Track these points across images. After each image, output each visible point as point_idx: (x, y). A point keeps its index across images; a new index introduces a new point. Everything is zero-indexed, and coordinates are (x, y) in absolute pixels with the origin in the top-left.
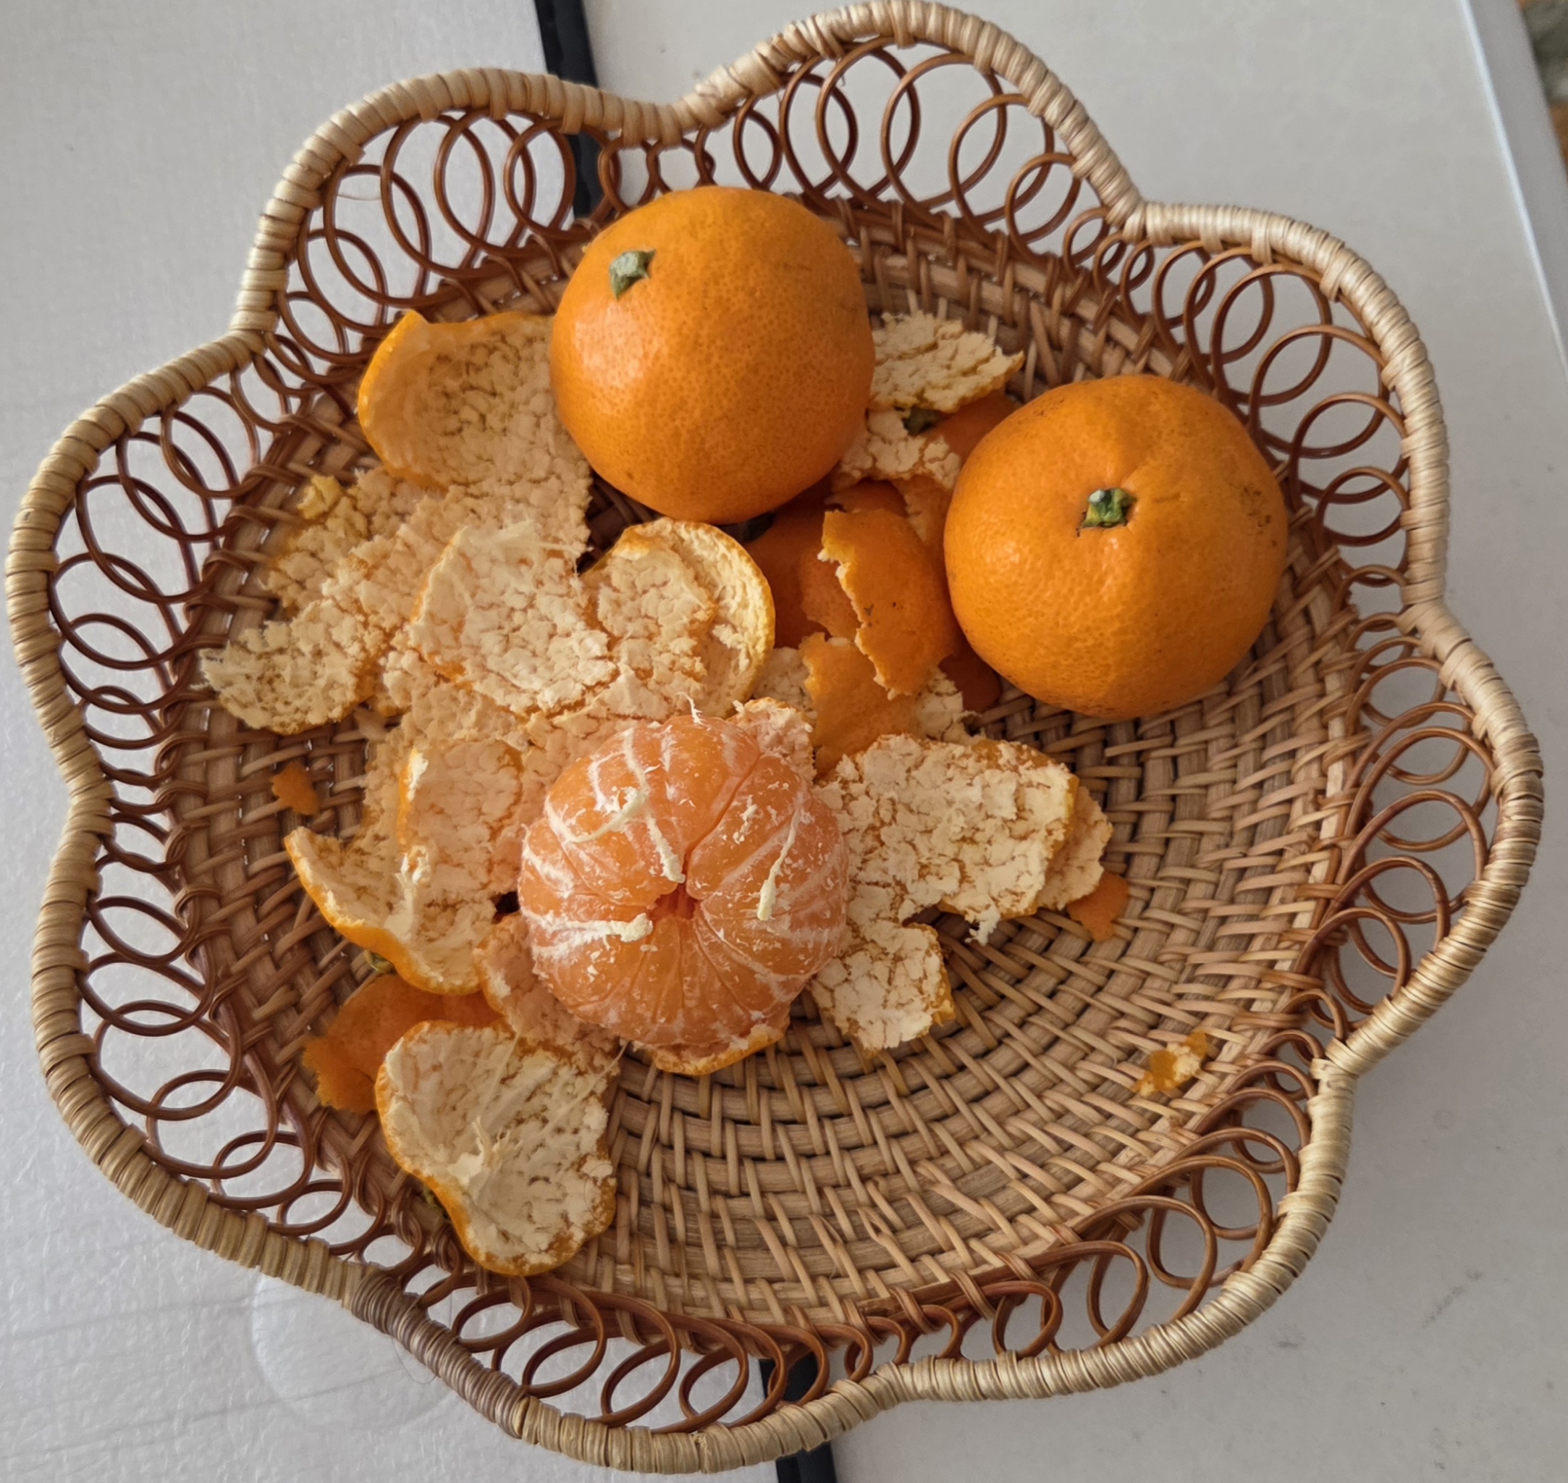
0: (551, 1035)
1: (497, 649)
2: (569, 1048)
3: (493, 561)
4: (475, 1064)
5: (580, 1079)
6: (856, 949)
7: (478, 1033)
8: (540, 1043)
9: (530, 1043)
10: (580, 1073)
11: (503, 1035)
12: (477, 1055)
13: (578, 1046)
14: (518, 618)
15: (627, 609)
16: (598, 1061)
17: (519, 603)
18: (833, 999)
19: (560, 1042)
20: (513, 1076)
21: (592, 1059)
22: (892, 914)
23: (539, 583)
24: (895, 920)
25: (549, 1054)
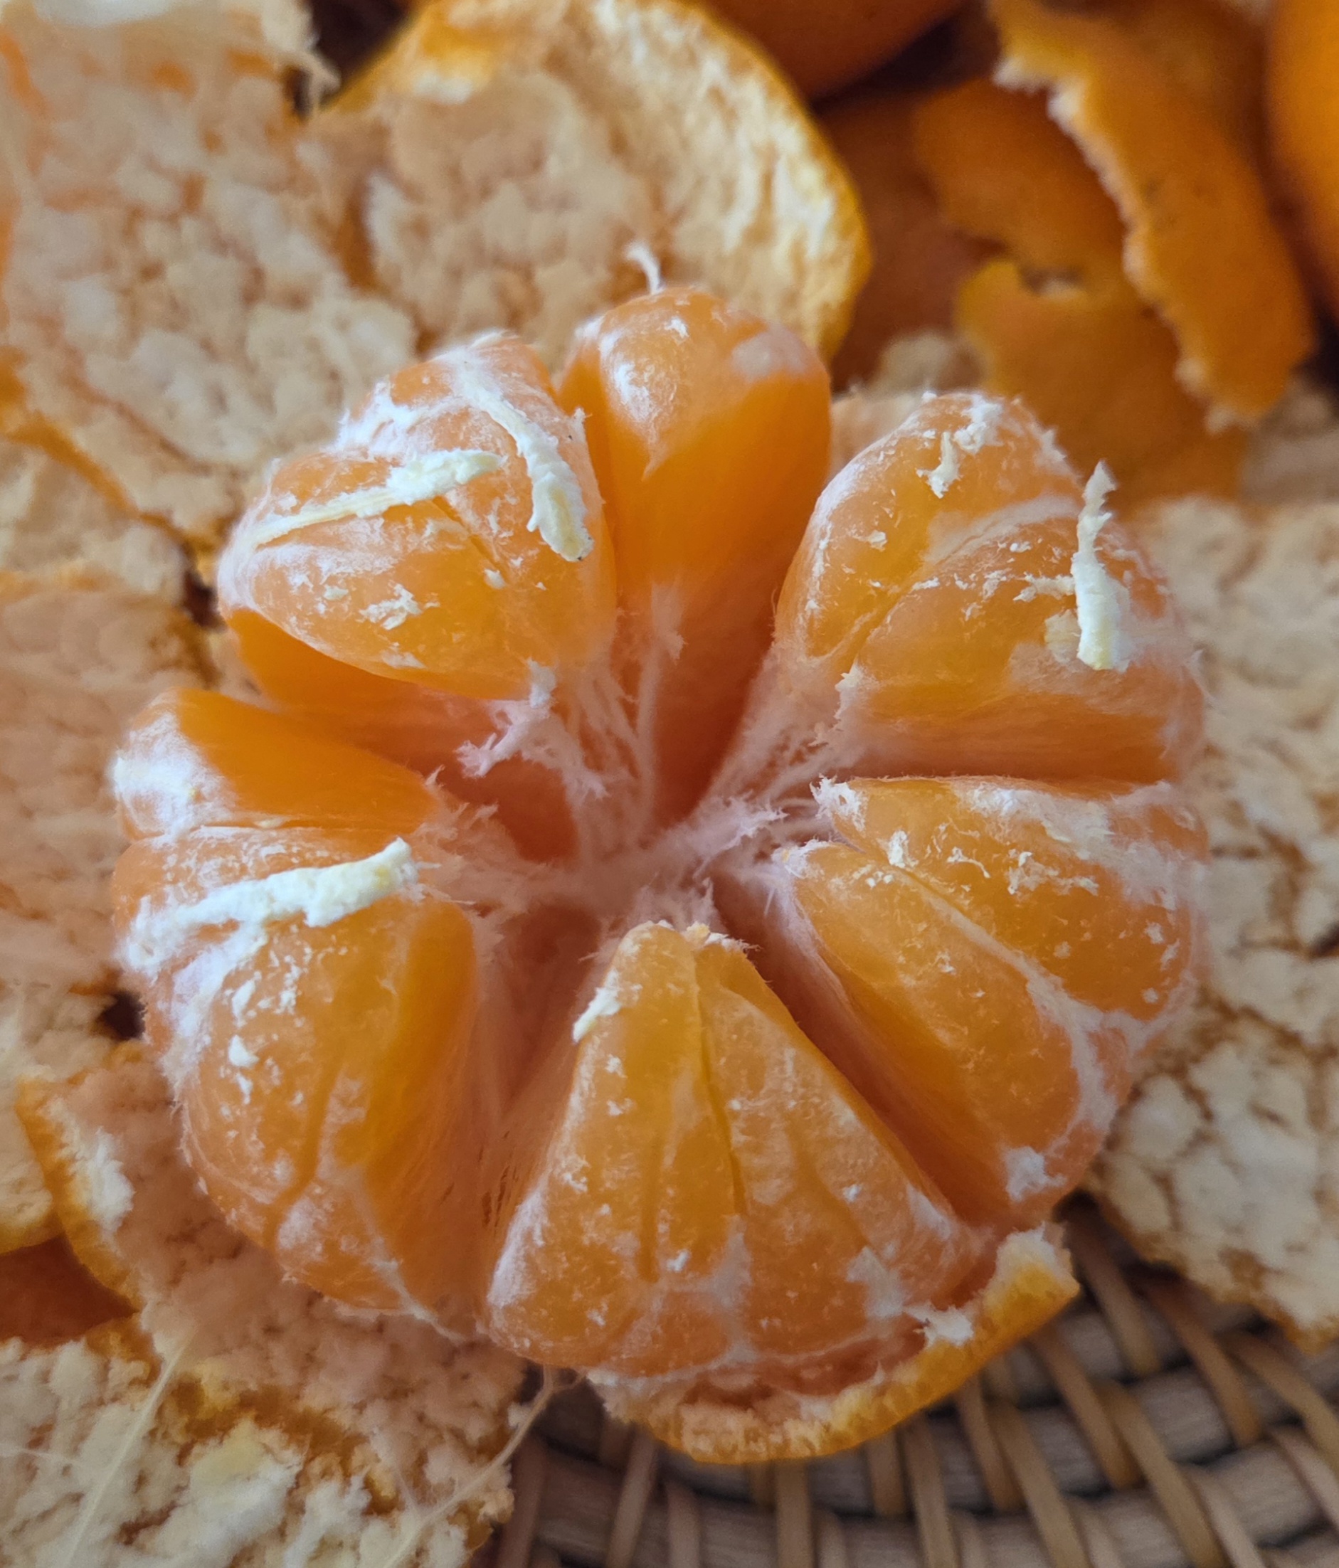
0: (286, 1377)
1: (111, 329)
2: (344, 1419)
3: (90, 68)
4: (29, 1470)
5: (377, 1527)
6: (1207, 1040)
7: (36, 1362)
8: (246, 1403)
9: (214, 1396)
10: (379, 1508)
11: (123, 1369)
12: (39, 1437)
13: (375, 1416)
14: (154, 238)
15: (447, 241)
16: (440, 1467)
17: (158, 193)
18: (1172, 1201)
19: (316, 1397)
20: (162, 1517)
21: (422, 1460)
22: (1277, 931)
23: (211, 142)
24: (1291, 945)
25: (272, 1436)
